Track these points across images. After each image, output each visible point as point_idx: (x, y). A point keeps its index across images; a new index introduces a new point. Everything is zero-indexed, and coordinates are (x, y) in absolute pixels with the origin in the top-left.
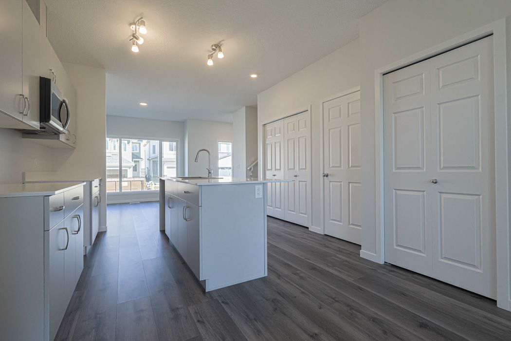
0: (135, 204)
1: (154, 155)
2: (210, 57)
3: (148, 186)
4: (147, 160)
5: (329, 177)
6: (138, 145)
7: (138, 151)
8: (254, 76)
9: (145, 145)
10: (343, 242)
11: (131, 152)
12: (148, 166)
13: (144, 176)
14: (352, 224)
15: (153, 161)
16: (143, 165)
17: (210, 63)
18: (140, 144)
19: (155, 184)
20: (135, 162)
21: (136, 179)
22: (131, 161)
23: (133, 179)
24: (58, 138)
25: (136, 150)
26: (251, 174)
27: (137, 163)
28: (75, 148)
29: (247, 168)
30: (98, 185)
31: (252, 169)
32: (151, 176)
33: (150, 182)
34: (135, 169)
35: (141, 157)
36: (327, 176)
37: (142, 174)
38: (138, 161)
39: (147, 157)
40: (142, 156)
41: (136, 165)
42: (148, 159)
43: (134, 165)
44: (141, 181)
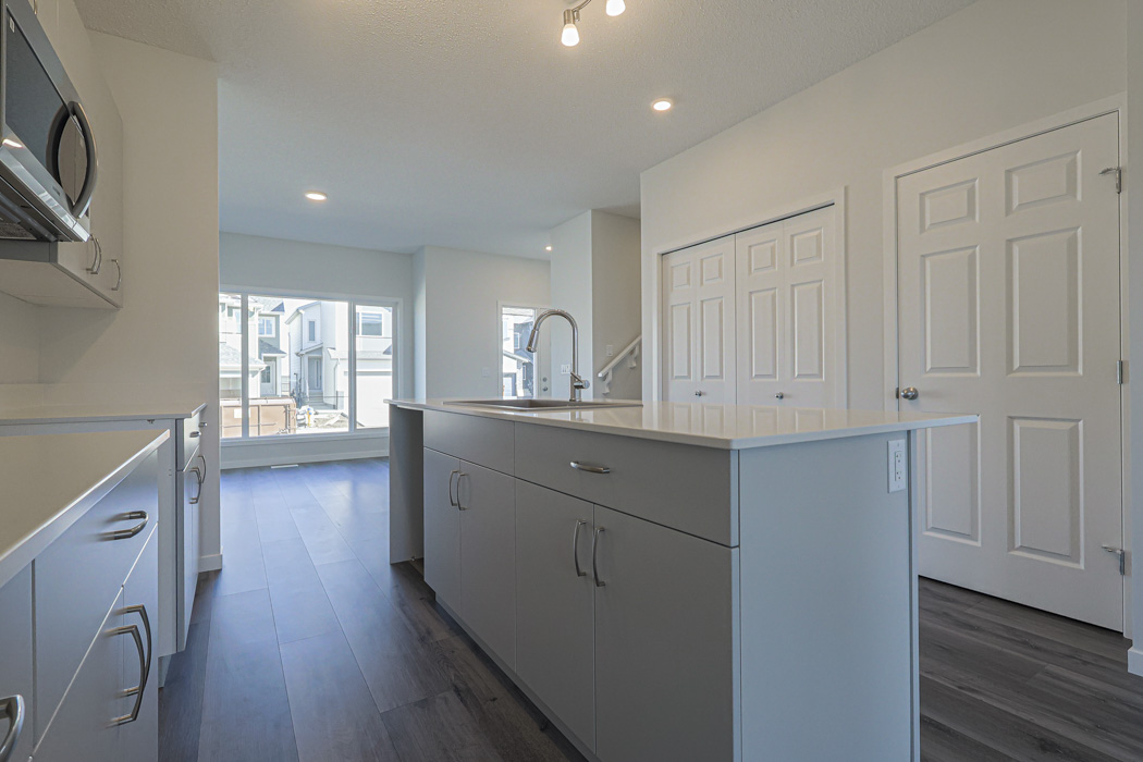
0: (286, 470)
1: (312, 344)
2: (571, 16)
3: (299, 417)
4: (294, 356)
5: (920, 399)
6: (273, 320)
7: (273, 335)
8: (662, 106)
9: (289, 322)
10: (993, 602)
11: (257, 336)
12: (297, 371)
13: (288, 394)
14: (1022, 548)
15: (309, 359)
16: (286, 368)
17: (570, 36)
18: (277, 317)
19: (316, 414)
20: (266, 359)
21: (270, 402)
22: (257, 358)
23: (263, 402)
24: (53, 258)
25: (269, 332)
26: (607, 391)
27: (272, 364)
28: (117, 307)
29: (595, 374)
30: (196, 429)
31: (610, 378)
32: (304, 394)
33: (304, 408)
34: (266, 377)
35: (281, 349)
36: (914, 397)
37: (283, 390)
38: (275, 359)
39: (295, 349)
40: (283, 346)
41: (268, 368)
42: (297, 354)
43: (264, 366)
44: (285, 406)
